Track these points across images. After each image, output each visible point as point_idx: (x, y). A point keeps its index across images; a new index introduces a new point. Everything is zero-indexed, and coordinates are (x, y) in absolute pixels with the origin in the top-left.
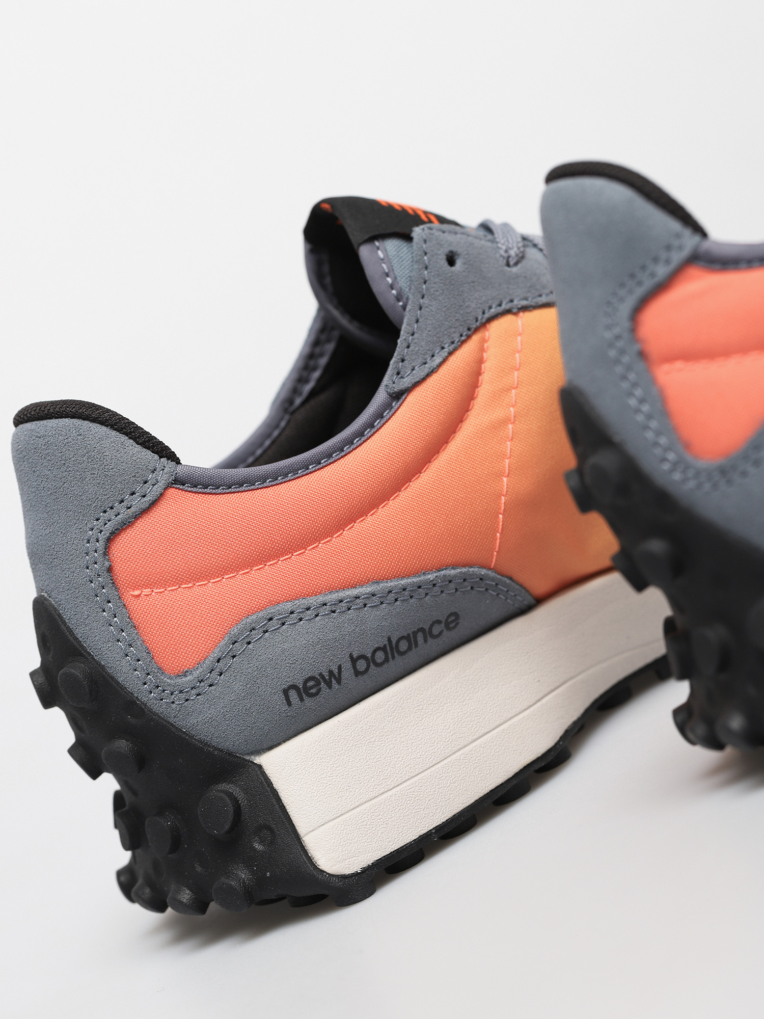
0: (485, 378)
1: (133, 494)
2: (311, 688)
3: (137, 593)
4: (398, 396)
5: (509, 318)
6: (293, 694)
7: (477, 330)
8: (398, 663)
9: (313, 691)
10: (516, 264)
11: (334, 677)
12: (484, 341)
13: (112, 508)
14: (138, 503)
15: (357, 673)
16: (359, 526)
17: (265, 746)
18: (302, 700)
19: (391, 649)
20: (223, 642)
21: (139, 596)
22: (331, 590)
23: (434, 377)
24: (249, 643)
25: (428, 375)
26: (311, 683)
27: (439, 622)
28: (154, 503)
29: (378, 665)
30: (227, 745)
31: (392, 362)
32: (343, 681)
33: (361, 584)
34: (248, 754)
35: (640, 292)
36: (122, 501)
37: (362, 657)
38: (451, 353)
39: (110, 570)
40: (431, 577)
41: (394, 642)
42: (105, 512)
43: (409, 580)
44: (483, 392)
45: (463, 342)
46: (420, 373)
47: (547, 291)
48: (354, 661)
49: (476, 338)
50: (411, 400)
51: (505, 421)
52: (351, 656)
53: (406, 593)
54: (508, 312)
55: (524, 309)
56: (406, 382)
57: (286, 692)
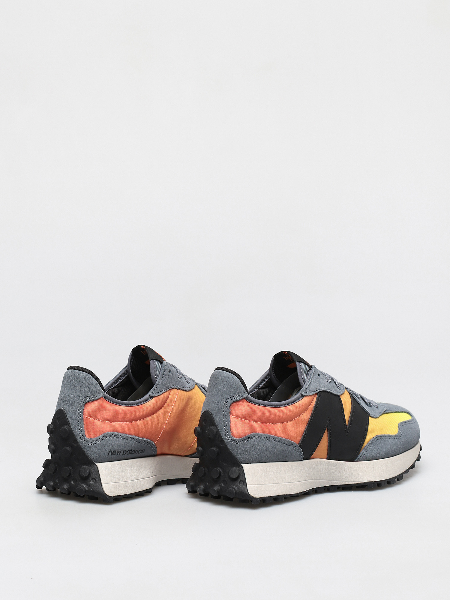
0: (168, 401)
1: (95, 395)
2: (114, 453)
3: (87, 417)
4: (151, 397)
5: (176, 390)
6: (110, 452)
7: (170, 390)
8: (130, 456)
9: (114, 454)
10: (180, 378)
11: (119, 453)
12: (170, 393)
13: (89, 396)
14: (95, 398)
15: (123, 454)
16: (135, 422)
17: (99, 462)
18: (111, 455)
19: (131, 452)
20: (101, 435)
21: (87, 418)
22: (126, 434)
23: (159, 397)
24: (107, 438)
25: (158, 396)
26: (114, 452)
27: (141, 450)
28: (98, 399)
29: (127, 454)
30: (92, 458)
31: (152, 389)
32: (120, 454)
33: (132, 435)
34: (95, 462)
35: (234, 400)
36: (92, 396)
37: (126, 451)
38: (164, 393)
39: (84, 410)
40: (145, 440)
41: (132, 450)
42: (87, 397)
43: (141, 438)
44: (167, 404)
45: (167, 391)
46: (157, 394)
47: (185, 387)
48: (124, 451)
49: (169, 391)
50: (154, 399)
51: (169, 412)
52: (124, 450)
53: (139, 441)
54: (176, 388)
55: (180, 389)
56: (154, 395)
57: (109, 452)
